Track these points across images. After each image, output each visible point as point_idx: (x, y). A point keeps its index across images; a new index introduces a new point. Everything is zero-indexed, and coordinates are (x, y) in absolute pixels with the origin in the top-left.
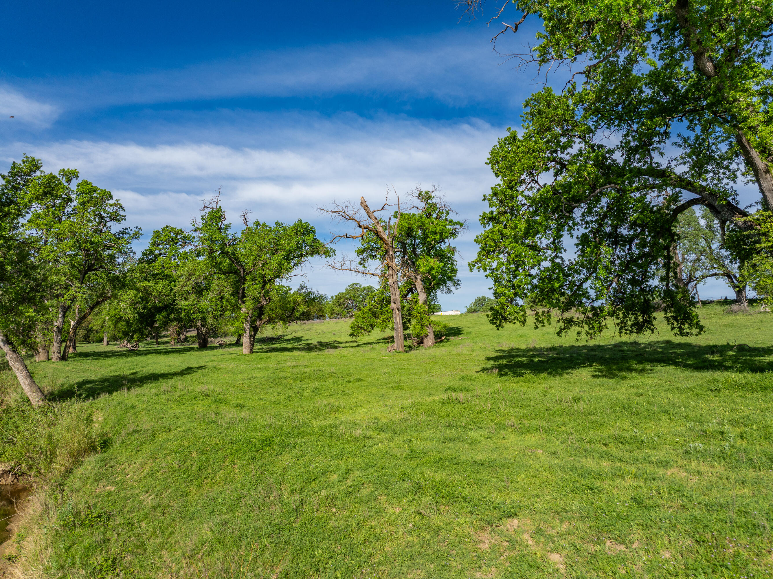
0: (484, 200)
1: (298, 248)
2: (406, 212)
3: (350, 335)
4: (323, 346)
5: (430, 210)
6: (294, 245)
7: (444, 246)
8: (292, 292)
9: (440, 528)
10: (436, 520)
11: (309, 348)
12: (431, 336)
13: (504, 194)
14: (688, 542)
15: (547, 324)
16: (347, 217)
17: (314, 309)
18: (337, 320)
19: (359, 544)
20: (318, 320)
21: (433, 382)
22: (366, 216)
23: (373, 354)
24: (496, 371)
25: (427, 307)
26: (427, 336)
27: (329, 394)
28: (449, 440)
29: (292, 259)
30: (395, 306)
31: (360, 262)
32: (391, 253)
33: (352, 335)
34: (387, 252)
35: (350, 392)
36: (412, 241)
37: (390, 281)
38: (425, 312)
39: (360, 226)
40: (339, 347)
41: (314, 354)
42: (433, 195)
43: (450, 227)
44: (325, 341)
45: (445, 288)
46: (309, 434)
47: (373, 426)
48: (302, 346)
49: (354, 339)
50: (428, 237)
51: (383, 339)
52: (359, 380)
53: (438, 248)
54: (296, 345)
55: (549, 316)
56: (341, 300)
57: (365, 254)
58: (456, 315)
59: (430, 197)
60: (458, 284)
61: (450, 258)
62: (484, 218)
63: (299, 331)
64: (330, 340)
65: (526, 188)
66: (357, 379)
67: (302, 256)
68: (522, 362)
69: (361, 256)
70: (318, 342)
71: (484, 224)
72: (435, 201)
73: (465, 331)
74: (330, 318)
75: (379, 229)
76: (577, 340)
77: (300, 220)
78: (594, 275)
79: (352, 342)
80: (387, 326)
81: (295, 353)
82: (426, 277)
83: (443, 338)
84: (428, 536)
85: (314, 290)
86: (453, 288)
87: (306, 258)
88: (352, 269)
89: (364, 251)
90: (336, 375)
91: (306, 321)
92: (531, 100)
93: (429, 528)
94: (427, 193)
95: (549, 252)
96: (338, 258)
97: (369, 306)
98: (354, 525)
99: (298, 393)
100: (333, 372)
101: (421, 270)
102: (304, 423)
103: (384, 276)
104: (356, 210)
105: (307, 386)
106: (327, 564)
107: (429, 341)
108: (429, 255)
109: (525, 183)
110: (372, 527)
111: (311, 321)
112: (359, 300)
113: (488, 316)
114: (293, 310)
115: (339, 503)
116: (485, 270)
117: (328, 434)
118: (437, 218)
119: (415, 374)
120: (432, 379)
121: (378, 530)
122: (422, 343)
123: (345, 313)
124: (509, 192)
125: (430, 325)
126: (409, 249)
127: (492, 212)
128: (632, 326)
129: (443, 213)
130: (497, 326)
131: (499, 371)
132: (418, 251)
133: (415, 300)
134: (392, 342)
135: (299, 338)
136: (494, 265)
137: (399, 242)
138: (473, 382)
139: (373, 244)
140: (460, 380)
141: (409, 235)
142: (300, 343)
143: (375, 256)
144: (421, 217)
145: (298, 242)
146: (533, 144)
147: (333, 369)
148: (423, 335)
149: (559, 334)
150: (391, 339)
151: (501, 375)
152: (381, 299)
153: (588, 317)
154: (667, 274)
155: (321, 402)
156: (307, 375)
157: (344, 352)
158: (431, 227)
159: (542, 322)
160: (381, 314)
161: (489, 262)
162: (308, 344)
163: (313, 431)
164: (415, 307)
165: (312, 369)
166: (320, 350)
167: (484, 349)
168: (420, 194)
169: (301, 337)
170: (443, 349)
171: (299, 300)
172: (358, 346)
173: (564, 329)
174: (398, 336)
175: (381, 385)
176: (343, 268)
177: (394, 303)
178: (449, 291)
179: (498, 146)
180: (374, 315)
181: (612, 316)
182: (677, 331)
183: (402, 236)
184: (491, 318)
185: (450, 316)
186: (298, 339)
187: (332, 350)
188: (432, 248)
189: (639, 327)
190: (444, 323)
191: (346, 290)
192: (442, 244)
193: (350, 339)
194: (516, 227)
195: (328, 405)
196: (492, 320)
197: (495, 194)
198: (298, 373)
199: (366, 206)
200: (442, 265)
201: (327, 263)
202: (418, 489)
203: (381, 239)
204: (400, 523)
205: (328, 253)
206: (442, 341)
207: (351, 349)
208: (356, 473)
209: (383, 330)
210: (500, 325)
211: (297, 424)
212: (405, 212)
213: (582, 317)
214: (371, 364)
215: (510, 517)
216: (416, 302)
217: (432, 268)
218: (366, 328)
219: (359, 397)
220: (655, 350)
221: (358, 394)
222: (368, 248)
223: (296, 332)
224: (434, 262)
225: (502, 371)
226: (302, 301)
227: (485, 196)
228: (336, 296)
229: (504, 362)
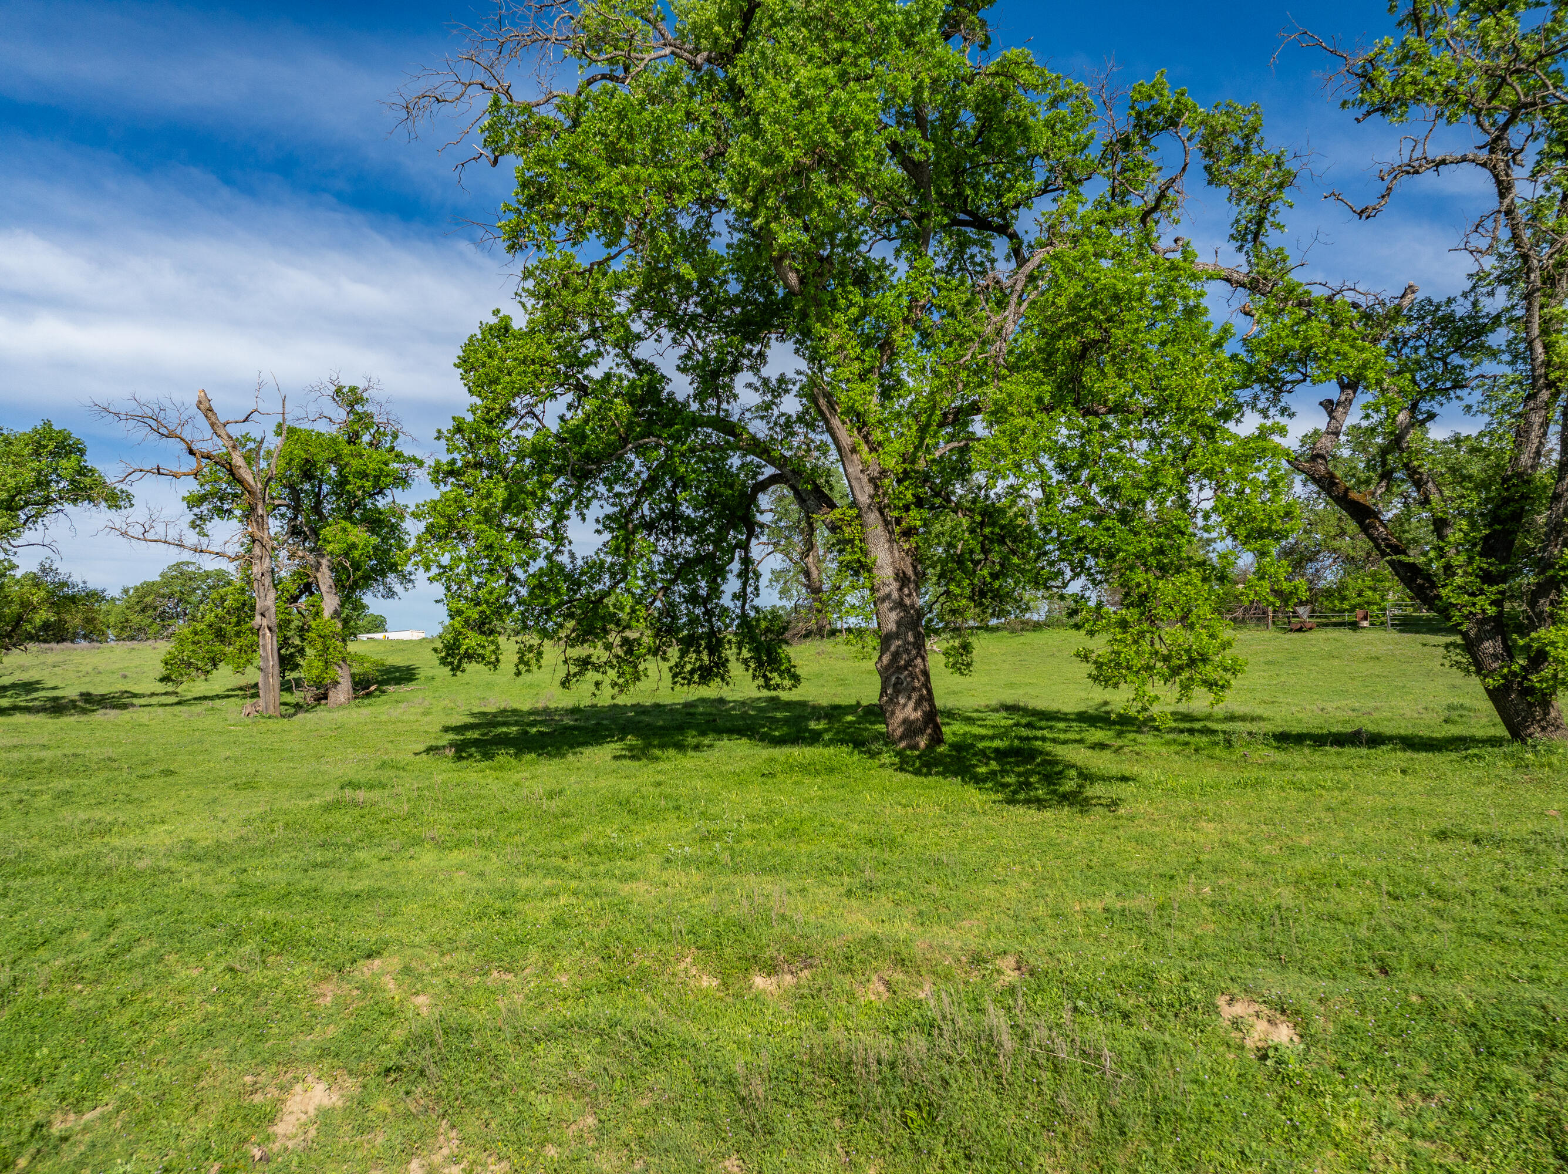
0: (438, 438)
1: (39, 483)
2: (306, 426)
3: (162, 680)
4: (90, 702)
5: (356, 427)
6: (30, 477)
7: (382, 503)
8: (18, 574)
9: (261, 986)
10: (257, 976)
11: (57, 707)
12: (345, 686)
13: (475, 431)
14: (595, 960)
15: (535, 668)
16: (163, 430)
17: (75, 620)
18: (134, 644)
19: (121, 1028)
20: (84, 644)
21: (324, 773)
22: (208, 433)
23: (210, 721)
24: (451, 753)
25: (340, 625)
26: (336, 683)
27: (93, 801)
28: (316, 866)
29: (22, 508)
30: (265, 622)
31: (193, 522)
32: (260, 512)
33: (165, 679)
34: (253, 509)
35: (143, 797)
36: (313, 486)
37: (256, 569)
38: (335, 635)
39: (191, 452)
40: (133, 705)
41: (68, 720)
42: (365, 395)
43: (396, 465)
44: (98, 690)
45: (381, 588)
46: (39, 872)
47: (177, 852)
48: (37, 703)
49: (170, 687)
50: (348, 483)
51: (241, 689)
52: (168, 773)
53: (370, 506)
54: (21, 701)
55: (540, 654)
56: (148, 599)
57: (205, 508)
58: (411, 641)
59: (360, 400)
60: (410, 581)
61: (394, 528)
62: (437, 472)
63: (33, 666)
64: (113, 689)
65: (517, 425)
66: (162, 772)
67: (48, 501)
68: (506, 734)
69: (196, 510)
70: (82, 694)
71: (436, 481)
72: (369, 408)
73: (422, 674)
74: (119, 639)
75: (238, 460)
76: (594, 695)
77: (48, 424)
78: (622, 585)
79: (166, 694)
80: (249, 661)
81: (19, 718)
82: (340, 563)
83: (372, 688)
84: (240, 1000)
85: (76, 579)
86: (398, 588)
87: (59, 507)
88: (169, 539)
89: (202, 499)
90: (115, 765)
91: (53, 645)
92: (537, 268)
93: (243, 989)
94: (353, 389)
95: (544, 543)
96: (137, 514)
97: (210, 617)
98: (115, 1003)
99: (21, 801)
100: (110, 759)
101: (329, 548)
102: (28, 855)
103: (247, 559)
104: (184, 417)
105: (44, 787)
106: (56, 1068)
107: (342, 693)
108: (349, 518)
109: (516, 414)
110: (146, 1001)
111: (67, 644)
112: (194, 599)
113: (435, 650)
114: (19, 620)
115: (89, 975)
116: (427, 569)
117: (81, 868)
118: (371, 444)
119: (292, 759)
120: (323, 768)
121: (157, 1003)
122: (325, 697)
123: (156, 627)
124: (484, 429)
125: (344, 660)
126: (307, 503)
127: (453, 462)
128: (692, 672)
129: (385, 434)
130: (453, 669)
131: (456, 752)
132: (327, 508)
133: (314, 610)
134: (256, 695)
135: (31, 684)
136: (446, 560)
137: (285, 486)
138: (402, 773)
139: (224, 486)
140: (379, 768)
141: (308, 474)
142: (35, 695)
143: (229, 512)
144: (334, 441)
145: (39, 472)
146: (534, 349)
147: (110, 752)
148: (328, 681)
149: (565, 683)
150: (252, 691)
151: (460, 758)
152: (236, 605)
153: (618, 657)
154: (744, 589)
155: (73, 816)
156: (46, 764)
157: (142, 716)
158: (355, 463)
159: (527, 664)
160: (238, 634)
161: (436, 555)
162: (56, 699)
163: (49, 868)
164: (313, 624)
165: (59, 753)
166: (84, 711)
167: (447, 711)
168: (339, 391)
169: (38, 682)
170: (364, 711)
171: (35, 599)
172: (179, 703)
173: (575, 675)
174: (266, 683)
175: (214, 781)
176: (148, 536)
177: (263, 615)
178: (390, 594)
179: (480, 336)
180: (220, 635)
181: (655, 654)
182: (761, 681)
183: (291, 475)
184: (443, 654)
185: (398, 641)
186: (29, 687)
187: (112, 713)
188: (357, 504)
189: (706, 674)
190: (375, 658)
191: (162, 575)
192: (379, 498)
193: (161, 688)
194: (489, 495)
195: (89, 821)
196: (445, 658)
197: (459, 430)
198: (22, 762)
199: (211, 410)
200: (375, 540)
201: (110, 524)
202: (236, 936)
203: (240, 481)
204: (197, 988)
205: (115, 500)
206: (369, 695)
207: (160, 710)
208: (126, 926)
209: (239, 670)
210: (458, 667)
211: (12, 856)
212: (302, 427)
213: (605, 656)
214: (201, 742)
215: (369, 956)
216: (317, 613)
217: (353, 546)
218: (200, 664)
219: (161, 806)
220: (746, 712)
221: (161, 800)
222: (213, 495)
223: (23, 668)
224: (359, 535)
225: (461, 750)
226: (43, 601)
227: (439, 431)
228: (137, 590)
229: (475, 735)
